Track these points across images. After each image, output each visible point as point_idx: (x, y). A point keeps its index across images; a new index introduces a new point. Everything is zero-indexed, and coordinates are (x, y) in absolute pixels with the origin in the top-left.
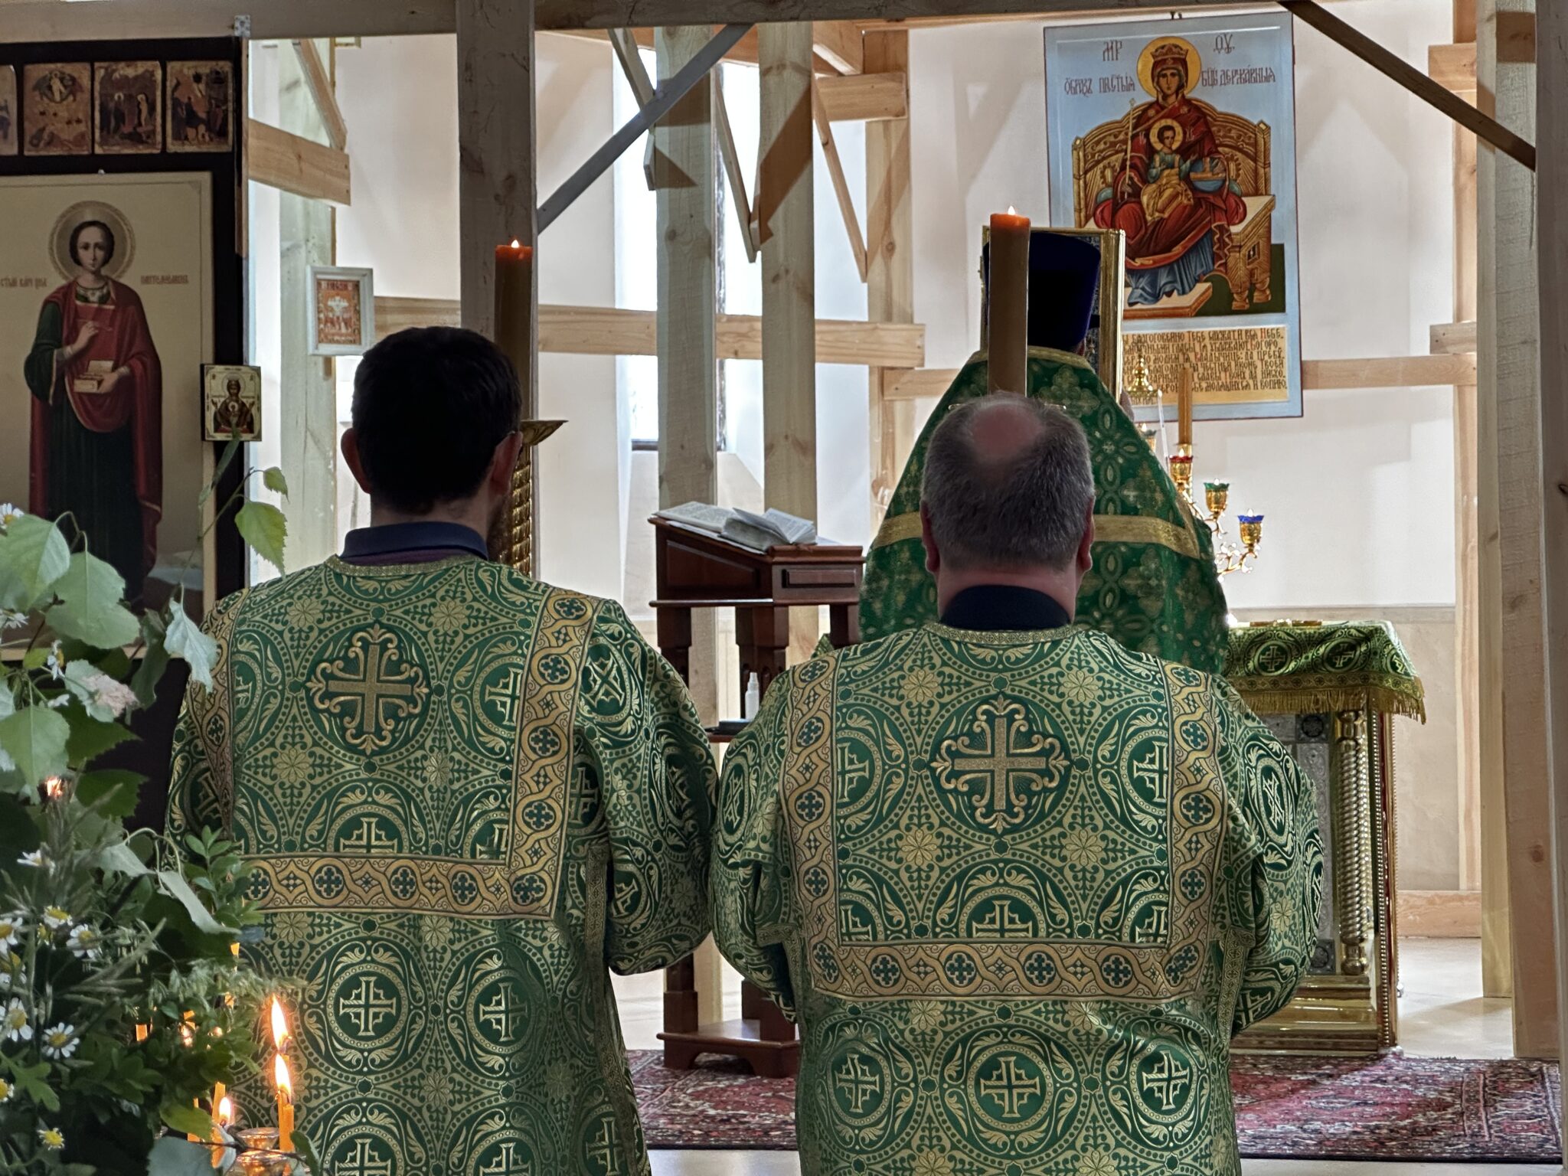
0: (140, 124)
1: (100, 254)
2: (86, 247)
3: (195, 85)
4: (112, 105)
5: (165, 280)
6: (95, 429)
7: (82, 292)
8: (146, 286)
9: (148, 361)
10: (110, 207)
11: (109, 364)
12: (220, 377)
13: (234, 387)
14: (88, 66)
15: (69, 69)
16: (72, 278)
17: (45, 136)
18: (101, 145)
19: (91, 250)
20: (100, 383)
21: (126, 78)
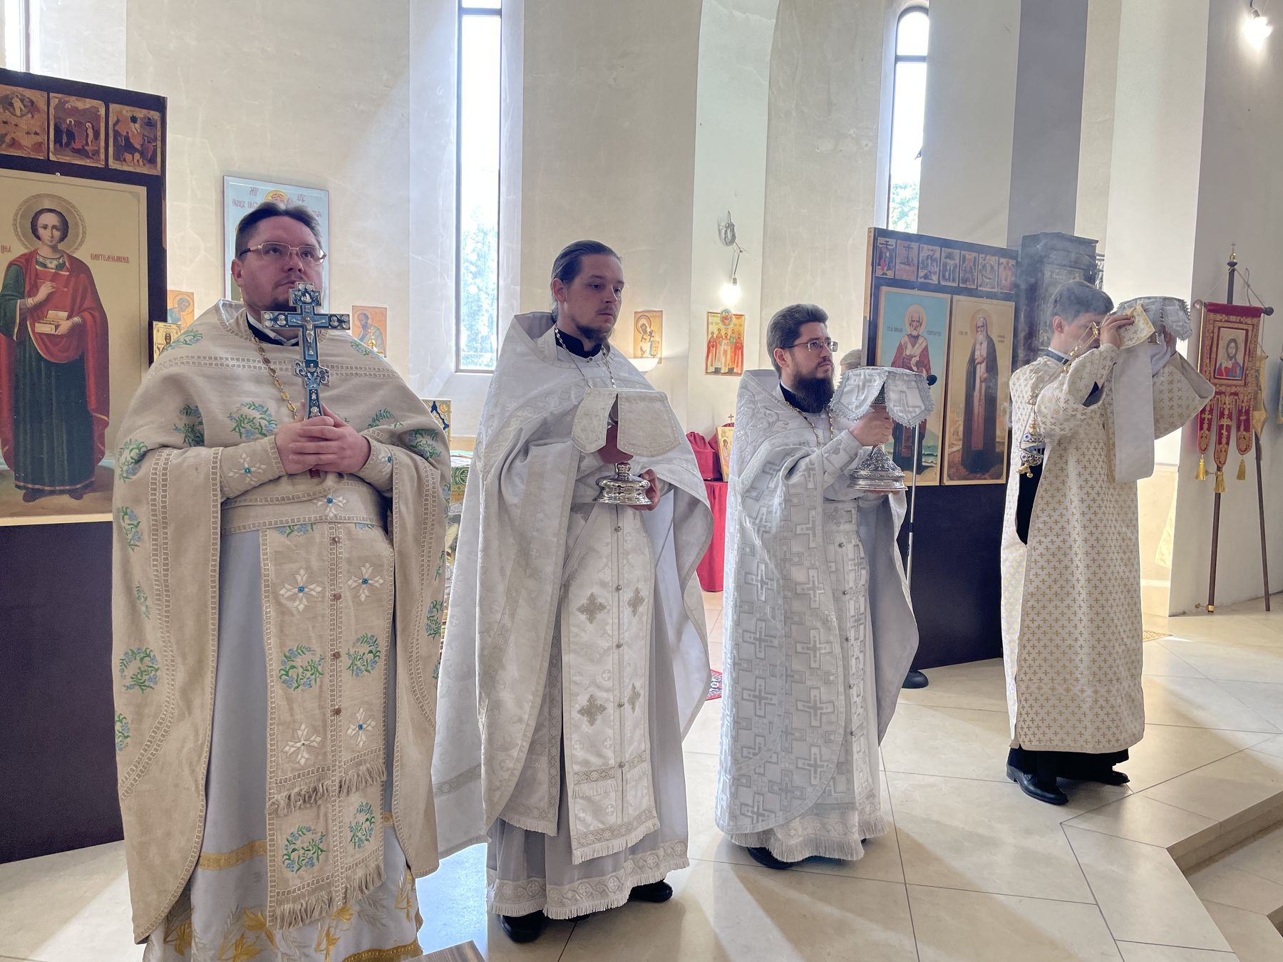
0: (87, 144)
1: (57, 234)
2: (45, 227)
3: (132, 124)
4: (64, 127)
5: (111, 258)
6: (52, 360)
7: (41, 260)
8: (95, 262)
9: (97, 314)
10: (65, 200)
11: (65, 314)
12: (161, 330)
14: (45, 94)
15: (28, 93)
16: (33, 249)
17: (7, 140)
18: (54, 154)
19: (49, 230)
20: (57, 327)
21: (75, 110)
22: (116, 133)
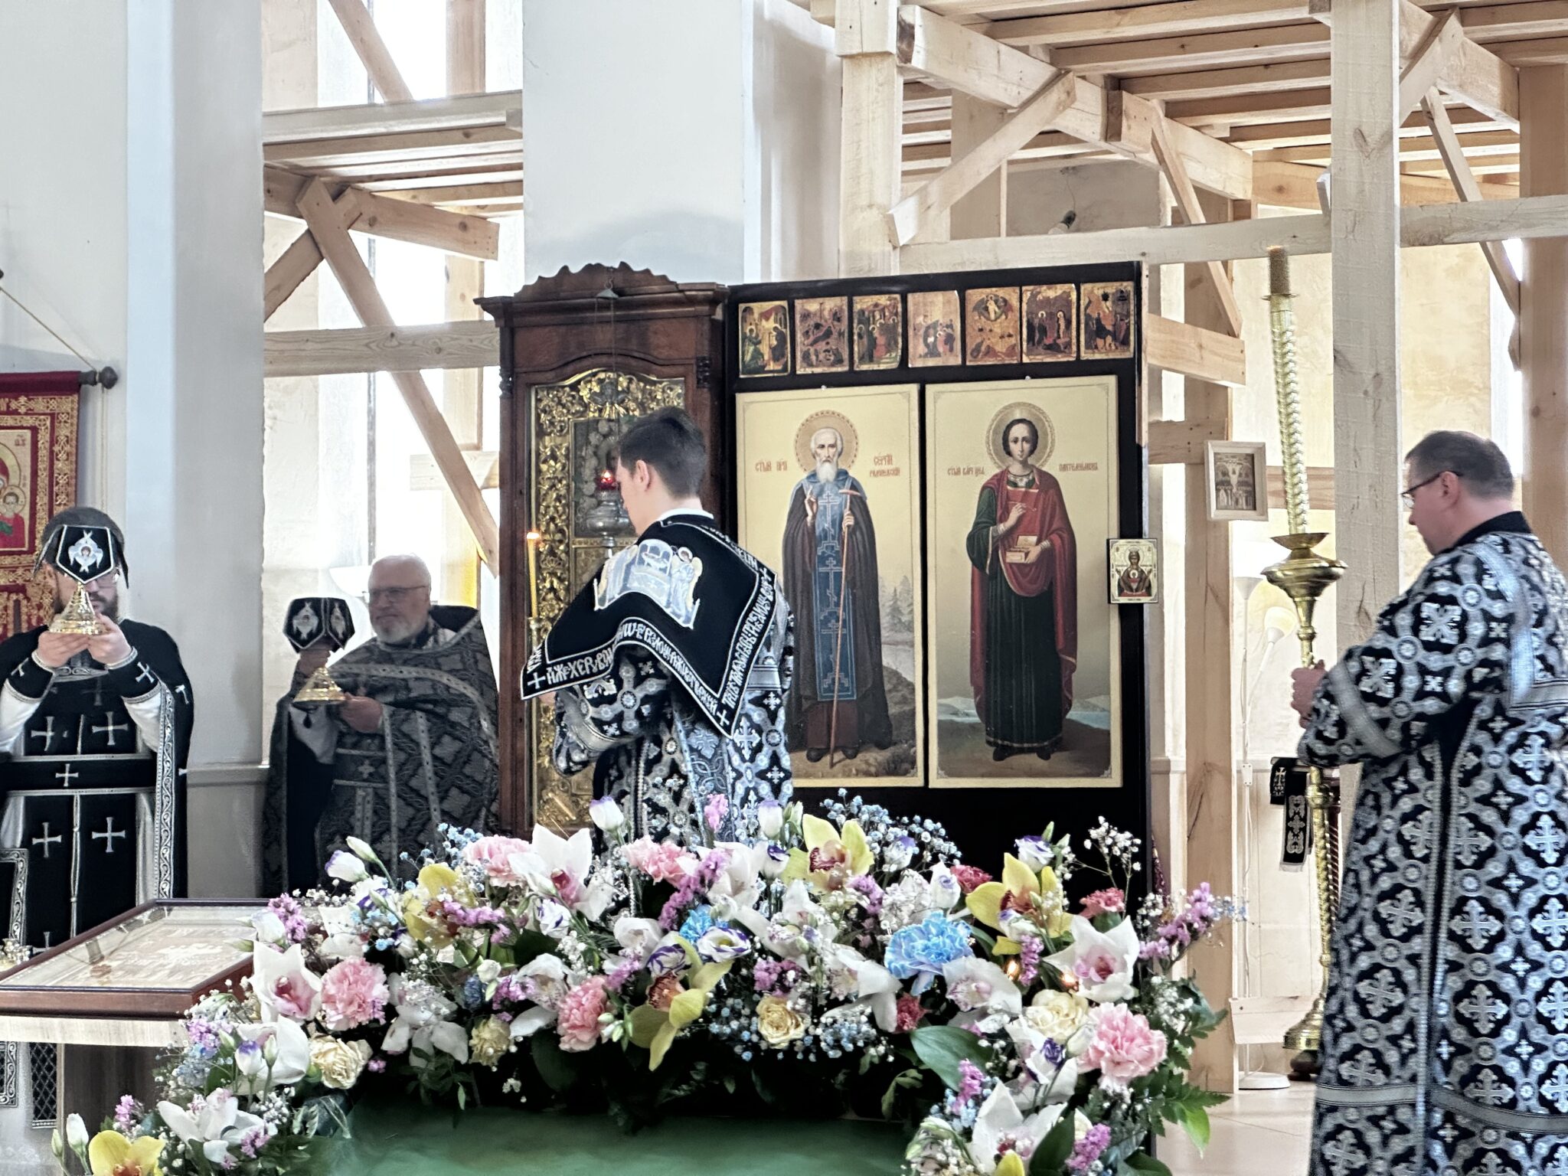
0: (1059, 336)
1: (1027, 446)
2: (1016, 441)
3: (1103, 303)
4: (1036, 322)
5: (1079, 467)
6: (1022, 594)
7: (1012, 479)
8: (1064, 473)
9: (1065, 535)
10: (1034, 407)
11: (1034, 539)
12: (1121, 550)
13: (1135, 557)
14: (1017, 290)
15: (1002, 292)
16: (1004, 467)
17: (983, 348)
18: (1028, 355)
19: (1019, 443)
20: (1027, 555)
21: (1048, 299)
22: (1088, 317)
